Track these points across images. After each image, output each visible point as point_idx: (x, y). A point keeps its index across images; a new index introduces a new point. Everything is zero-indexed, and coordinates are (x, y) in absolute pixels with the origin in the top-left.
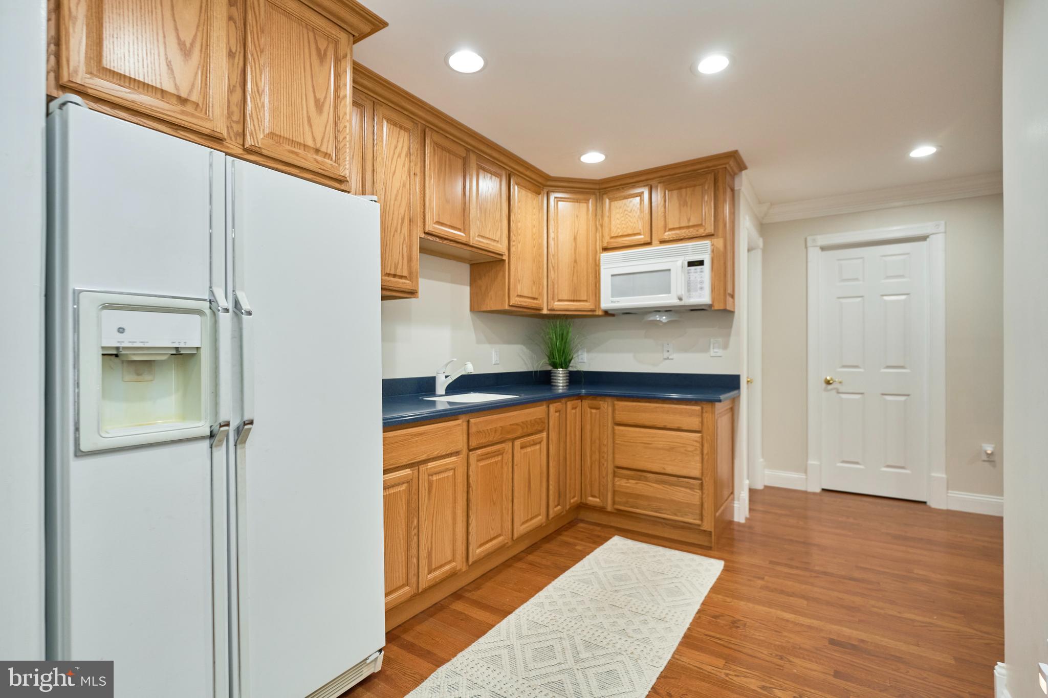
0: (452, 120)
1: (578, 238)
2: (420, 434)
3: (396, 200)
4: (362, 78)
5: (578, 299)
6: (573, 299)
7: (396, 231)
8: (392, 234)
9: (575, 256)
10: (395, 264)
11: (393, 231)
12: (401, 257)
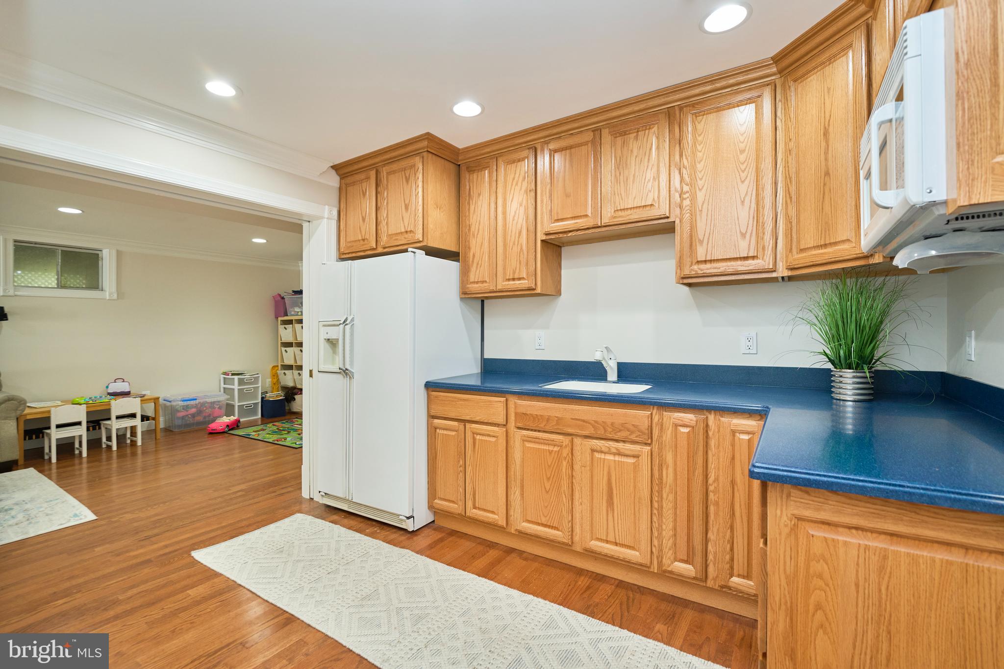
0: (558, 121)
1: (831, 129)
2: (465, 400)
3: (513, 220)
4: (483, 150)
5: (832, 241)
6: (823, 243)
7: (514, 244)
8: (511, 248)
9: (826, 165)
10: (513, 270)
11: (511, 244)
12: (518, 263)
